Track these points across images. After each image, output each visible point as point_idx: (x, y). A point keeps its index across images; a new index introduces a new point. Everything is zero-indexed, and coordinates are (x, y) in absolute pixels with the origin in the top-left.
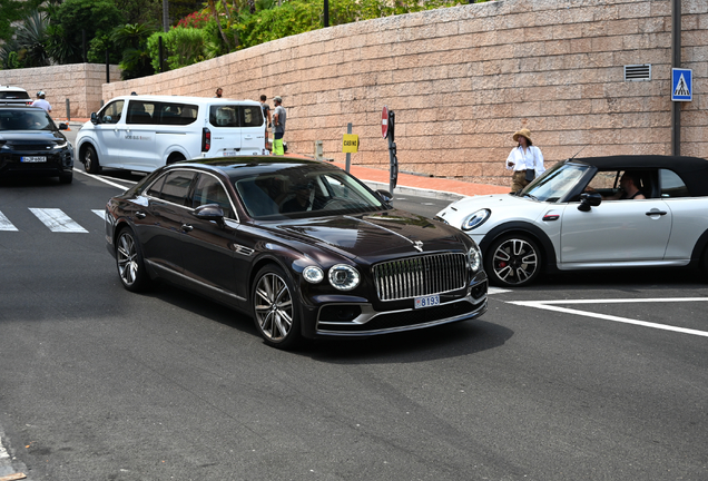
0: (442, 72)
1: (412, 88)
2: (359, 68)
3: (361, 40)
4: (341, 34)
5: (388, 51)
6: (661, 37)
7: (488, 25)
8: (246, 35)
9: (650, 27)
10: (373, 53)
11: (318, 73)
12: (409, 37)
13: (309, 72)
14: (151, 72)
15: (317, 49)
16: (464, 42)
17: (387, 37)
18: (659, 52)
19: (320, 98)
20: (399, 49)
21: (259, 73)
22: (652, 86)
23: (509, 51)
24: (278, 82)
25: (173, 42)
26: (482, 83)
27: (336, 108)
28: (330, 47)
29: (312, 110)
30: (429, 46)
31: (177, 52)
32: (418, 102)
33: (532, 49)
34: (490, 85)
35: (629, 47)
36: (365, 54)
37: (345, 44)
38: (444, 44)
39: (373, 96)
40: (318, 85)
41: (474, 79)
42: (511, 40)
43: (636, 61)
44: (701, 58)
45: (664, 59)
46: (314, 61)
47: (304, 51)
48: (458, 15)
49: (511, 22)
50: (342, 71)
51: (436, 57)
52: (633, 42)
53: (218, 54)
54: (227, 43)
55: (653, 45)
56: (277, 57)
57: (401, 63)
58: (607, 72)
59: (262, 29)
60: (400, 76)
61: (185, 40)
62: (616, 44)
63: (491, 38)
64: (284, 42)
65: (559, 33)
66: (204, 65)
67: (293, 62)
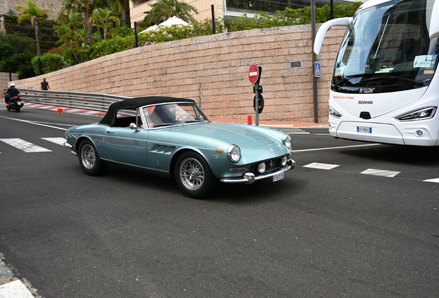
0: (201, 67)
1: (186, 75)
2: (156, 66)
3: (157, 53)
4: (146, 50)
5: (172, 58)
6: (306, 48)
7: (224, 44)
8: (89, 54)
9: (301, 44)
10: (164, 58)
11: (133, 70)
12: (183, 50)
13: (128, 69)
14: (35, 75)
15: (133, 58)
16: (212, 52)
17: (172, 51)
18: (305, 55)
19: (135, 82)
20: (178, 57)
21: (99, 71)
22: (302, 71)
23: (235, 56)
24: (111, 75)
25: (46, 60)
26: (221, 71)
27: (145, 86)
28: (140, 57)
29: (131, 88)
30: (193, 55)
31: (49, 65)
32: (189, 81)
33: (246, 55)
34: (226, 72)
35: (292, 53)
36: (160, 59)
37: (149, 55)
38: (202, 53)
39: (165, 79)
40: (135, 75)
41: (218, 70)
42: (236, 51)
43: (295, 60)
44: (324, 58)
45: (308, 58)
46: (131, 64)
47: (126, 59)
48: (208, 39)
49: (235, 42)
50: (147, 68)
51: (198, 59)
52: (293, 51)
53: (73, 65)
54: (76, 59)
55: (303, 52)
56: (109, 63)
57: (179, 63)
58: (282, 65)
59: (99, 51)
60: (180, 69)
61: (53, 60)
62: (285, 52)
63: (225, 50)
64: (113, 56)
65: (259, 47)
66: (65, 70)
67: (119, 65)
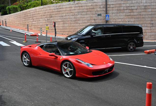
0: (64, 15)
1: (59, 18)
2: (48, 14)
3: (49, 9)
4: (45, 7)
5: (54, 11)
6: (104, 8)
7: (73, 6)
8: (26, 7)
9: (102, 7)
10: (51, 11)
11: (40, 15)
12: (58, 8)
13: (39, 14)
14: (7, 14)
15: (40, 10)
16: (68, 9)
17: (54, 8)
18: (103, 11)
19: (41, 19)
20: (56, 10)
21: (29, 14)
22: (102, 17)
23: (76, 11)
24: (33, 16)
25: (12, 8)
26: (71, 17)
27: (44, 21)
28: (43, 10)
29: (40, 22)
30: (62, 10)
31: (12, 10)
32: (60, 20)
33: (81, 10)
34: (73, 17)
35: (98, 10)
36: (49, 11)
37: (45, 9)
38: (64, 9)
39: (51, 19)
40: (41, 17)
41: (70, 16)
42: (77, 9)
43: (99, 13)
44: (111, 12)
45: (104, 13)
46: (40, 12)
47: (38, 10)
48: (67, 4)
49: (77, 5)
50: (45, 14)
51: (63, 12)
52: (99, 9)
53: (21, 11)
54: (22, 9)
55: (102, 10)
56: (32, 11)
57: (57, 13)
58: (94, 15)
59: (29, 6)
60: (57, 15)
61: (14, 8)
62: (96, 10)
63: (73, 8)
64: (34, 9)
65: (85, 8)
66: (18, 13)
67: (36, 13)
